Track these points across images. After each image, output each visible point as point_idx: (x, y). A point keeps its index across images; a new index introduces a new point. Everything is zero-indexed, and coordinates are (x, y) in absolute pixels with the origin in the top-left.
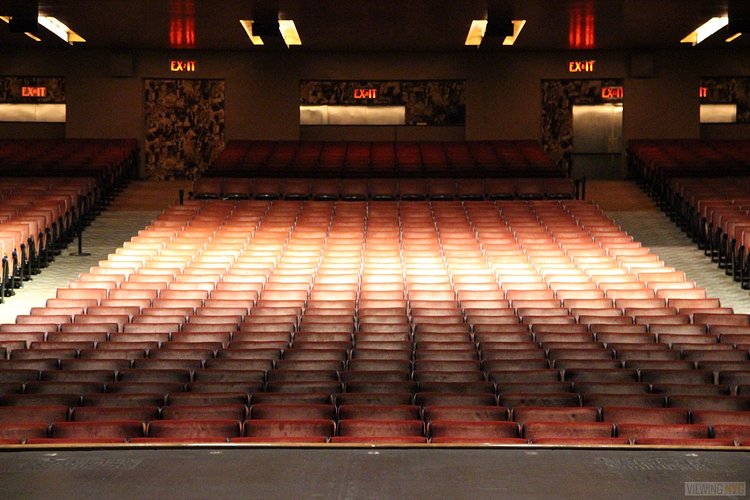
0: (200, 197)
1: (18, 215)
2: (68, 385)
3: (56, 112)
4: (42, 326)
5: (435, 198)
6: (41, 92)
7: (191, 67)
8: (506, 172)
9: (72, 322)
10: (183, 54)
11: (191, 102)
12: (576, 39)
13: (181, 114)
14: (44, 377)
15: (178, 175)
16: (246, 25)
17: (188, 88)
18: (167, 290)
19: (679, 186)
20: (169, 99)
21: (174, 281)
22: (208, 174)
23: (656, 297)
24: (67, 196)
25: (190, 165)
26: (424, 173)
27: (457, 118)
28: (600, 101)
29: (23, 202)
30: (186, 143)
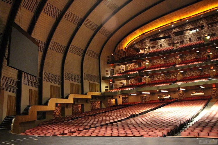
1: (202, 104)
2: (210, 124)
3: (203, 94)
4: (206, 116)
6: (202, 92)
7: (215, 89)
9: (209, 116)
11: (215, 91)
14: (208, 123)
15: (216, 98)
20: (213, 91)
24: (206, 102)
29: (202, 103)
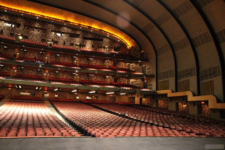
0: (10, 101)
5: (32, 103)
8: (38, 100)
10: (10, 88)
11: (10, 92)
12: (45, 89)
13: (9, 93)
16: (16, 86)
17: (10, 90)
18: (4, 112)
19: (53, 102)
20: (8, 91)
21: (5, 111)
22: (11, 99)
23: (49, 114)
25: (9, 97)
26: (31, 100)
27: (34, 95)
28: (47, 94)
30: (9, 95)
